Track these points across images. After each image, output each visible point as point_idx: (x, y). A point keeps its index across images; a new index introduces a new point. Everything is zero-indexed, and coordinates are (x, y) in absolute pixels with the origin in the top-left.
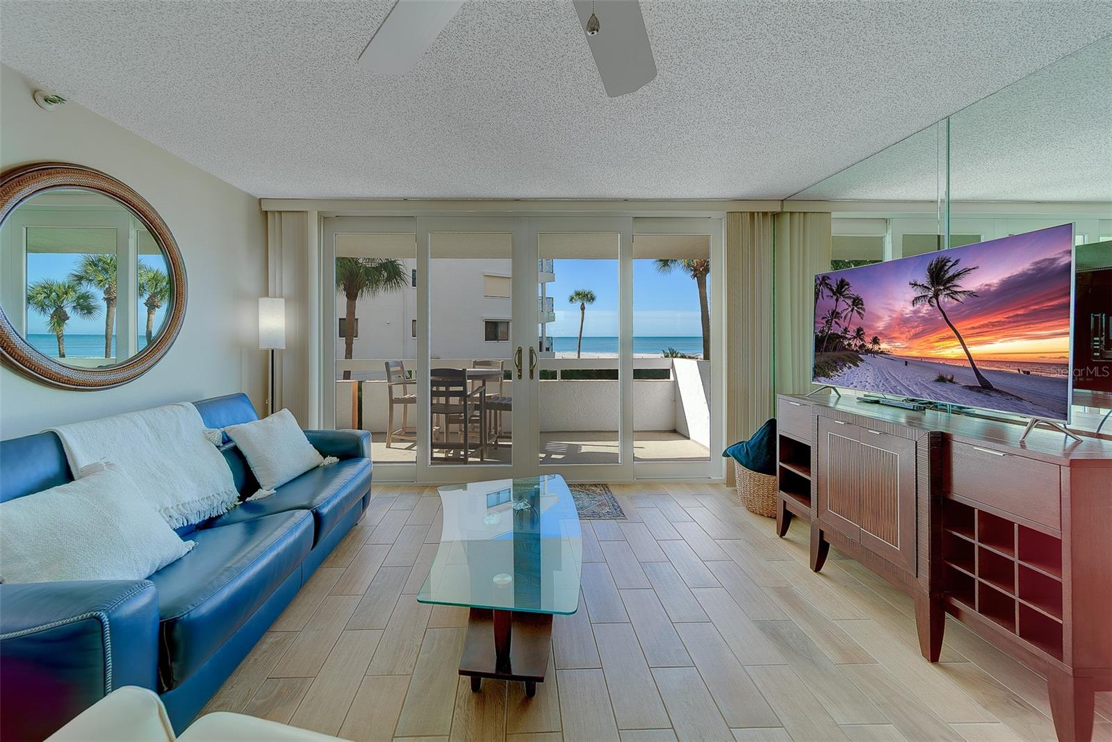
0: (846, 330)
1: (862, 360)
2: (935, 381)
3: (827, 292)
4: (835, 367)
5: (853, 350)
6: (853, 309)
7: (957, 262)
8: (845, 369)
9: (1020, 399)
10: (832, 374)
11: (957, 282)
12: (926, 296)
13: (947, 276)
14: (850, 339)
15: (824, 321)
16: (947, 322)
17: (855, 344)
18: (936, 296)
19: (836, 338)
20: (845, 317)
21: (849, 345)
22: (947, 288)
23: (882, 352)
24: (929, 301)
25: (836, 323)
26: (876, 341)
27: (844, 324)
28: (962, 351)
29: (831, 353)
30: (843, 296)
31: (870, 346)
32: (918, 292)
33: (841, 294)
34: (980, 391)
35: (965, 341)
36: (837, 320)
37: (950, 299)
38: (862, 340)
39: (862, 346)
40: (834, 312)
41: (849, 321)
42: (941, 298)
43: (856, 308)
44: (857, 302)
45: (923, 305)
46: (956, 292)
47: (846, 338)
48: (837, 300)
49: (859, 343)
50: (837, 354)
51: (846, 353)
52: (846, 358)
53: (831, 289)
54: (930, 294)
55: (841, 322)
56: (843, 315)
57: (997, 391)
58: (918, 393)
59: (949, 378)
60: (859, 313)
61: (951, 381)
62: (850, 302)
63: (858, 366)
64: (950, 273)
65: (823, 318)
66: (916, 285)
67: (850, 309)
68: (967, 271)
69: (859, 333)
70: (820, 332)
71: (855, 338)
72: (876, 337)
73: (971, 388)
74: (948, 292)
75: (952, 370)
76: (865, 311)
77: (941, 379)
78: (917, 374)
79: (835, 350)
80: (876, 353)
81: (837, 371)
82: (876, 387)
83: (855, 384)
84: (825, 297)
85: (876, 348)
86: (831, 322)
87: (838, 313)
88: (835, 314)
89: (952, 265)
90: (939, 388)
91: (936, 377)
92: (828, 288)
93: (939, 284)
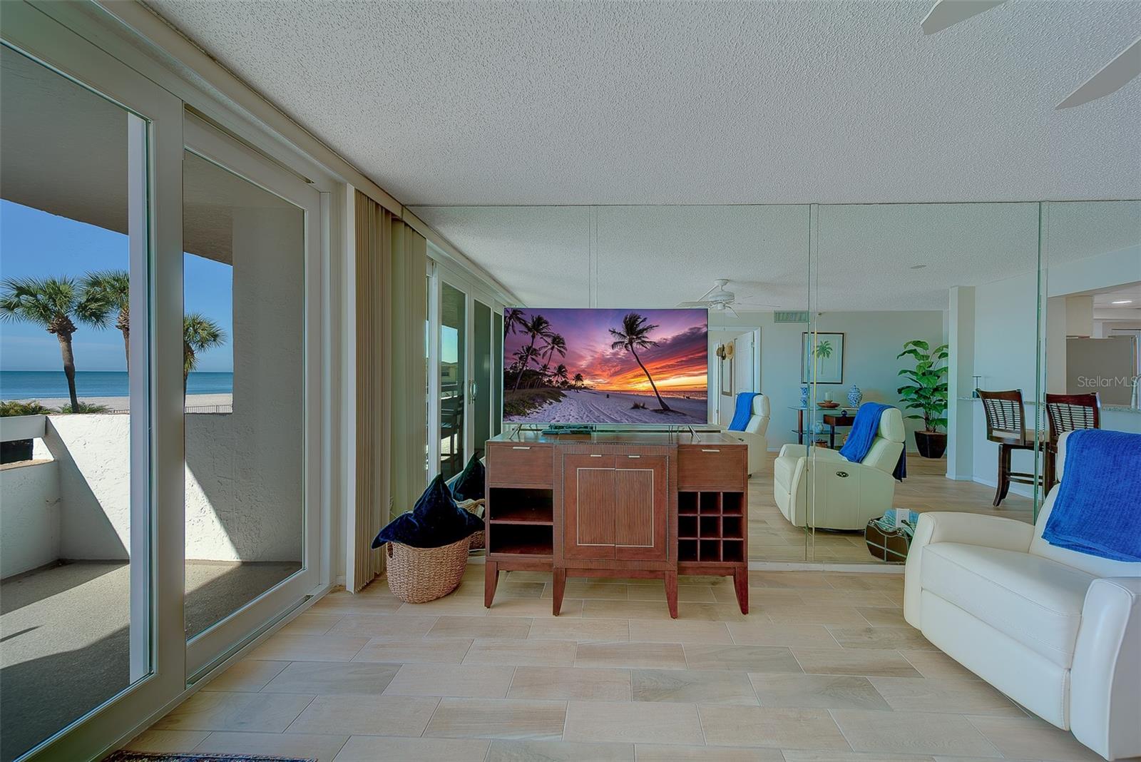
0: (545, 367)
1: (564, 396)
2: (633, 408)
3: (518, 327)
4: (533, 404)
5: (554, 387)
6: (552, 348)
7: (645, 319)
8: (545, 406)
9: (684, 415)
10: (529, 412)
11: (645, 334)
12: (623, 342)
13: (638, 329)
14: (550, 376)
15: (517, 357)
16: (638, 363)
17: (557, 381)
18: (631, 343)
19: (534, 375)
20: (544, 355)
21: (550, 381)
22: (639, 338)
23: (585, 388)
24: (625, 347)
25: (533, 359)
26: (578, 378)
27: (542, 361)
28: (650, 384)
29: (527, 391)
30: (541, 333)
31: (573, 383)
32: (617, 339)
33: (539, 331)
34: (662, 413)
35: (652, 377)
36: (534, 357)
37: (641, 346)
38: (564, 377)
39: (564, 383)
40: (528, 349)
41: (547, 359)
42: (634, 345)
43: (556, 346)
44: (557, 341)
45: (620, 349)
46: (645, 342)
47: (546, 375)
48: (533, 337)
49: (561, 379)
50: (534, 391)
51: (547, 389)
52: (546, 395)
53: (526, 325)
54: (626, 341)
55: (539, 358)
56: (542, 352)
57: (672, 411)
58: (619, 419)
59: (642, 405)
60: (560, 351)
61: (643, 407)
62: (550, 340)
63: (560, 401)
64: (641, 327)
65: (515, 354)
66: (614, 332)
67: (550, 347)
68: (651, 327)
69: (561, 370)
70: (511, 368)
71: (555, 375)
72: (579, 374)
73: (656, 411)
74: (640, 341)
75: (643, 399)
76: (566, 350)
77: (636, 407)
78: (617, 404)
79: (532, 386)
80: (580, 388)
81: (536, 408)
82: (580, 419)
83: (557, 419)
84: (517, 332)
85: (579, 384)
86: (527, 359)
87: (535, 350)
88: (531, 351)
89: (642, 321)
90: (635, 414)
91: (632, 406)
92: (520, 322)
93: (632, 334)
